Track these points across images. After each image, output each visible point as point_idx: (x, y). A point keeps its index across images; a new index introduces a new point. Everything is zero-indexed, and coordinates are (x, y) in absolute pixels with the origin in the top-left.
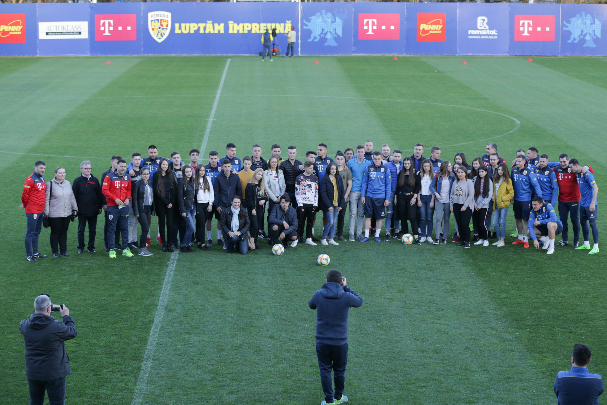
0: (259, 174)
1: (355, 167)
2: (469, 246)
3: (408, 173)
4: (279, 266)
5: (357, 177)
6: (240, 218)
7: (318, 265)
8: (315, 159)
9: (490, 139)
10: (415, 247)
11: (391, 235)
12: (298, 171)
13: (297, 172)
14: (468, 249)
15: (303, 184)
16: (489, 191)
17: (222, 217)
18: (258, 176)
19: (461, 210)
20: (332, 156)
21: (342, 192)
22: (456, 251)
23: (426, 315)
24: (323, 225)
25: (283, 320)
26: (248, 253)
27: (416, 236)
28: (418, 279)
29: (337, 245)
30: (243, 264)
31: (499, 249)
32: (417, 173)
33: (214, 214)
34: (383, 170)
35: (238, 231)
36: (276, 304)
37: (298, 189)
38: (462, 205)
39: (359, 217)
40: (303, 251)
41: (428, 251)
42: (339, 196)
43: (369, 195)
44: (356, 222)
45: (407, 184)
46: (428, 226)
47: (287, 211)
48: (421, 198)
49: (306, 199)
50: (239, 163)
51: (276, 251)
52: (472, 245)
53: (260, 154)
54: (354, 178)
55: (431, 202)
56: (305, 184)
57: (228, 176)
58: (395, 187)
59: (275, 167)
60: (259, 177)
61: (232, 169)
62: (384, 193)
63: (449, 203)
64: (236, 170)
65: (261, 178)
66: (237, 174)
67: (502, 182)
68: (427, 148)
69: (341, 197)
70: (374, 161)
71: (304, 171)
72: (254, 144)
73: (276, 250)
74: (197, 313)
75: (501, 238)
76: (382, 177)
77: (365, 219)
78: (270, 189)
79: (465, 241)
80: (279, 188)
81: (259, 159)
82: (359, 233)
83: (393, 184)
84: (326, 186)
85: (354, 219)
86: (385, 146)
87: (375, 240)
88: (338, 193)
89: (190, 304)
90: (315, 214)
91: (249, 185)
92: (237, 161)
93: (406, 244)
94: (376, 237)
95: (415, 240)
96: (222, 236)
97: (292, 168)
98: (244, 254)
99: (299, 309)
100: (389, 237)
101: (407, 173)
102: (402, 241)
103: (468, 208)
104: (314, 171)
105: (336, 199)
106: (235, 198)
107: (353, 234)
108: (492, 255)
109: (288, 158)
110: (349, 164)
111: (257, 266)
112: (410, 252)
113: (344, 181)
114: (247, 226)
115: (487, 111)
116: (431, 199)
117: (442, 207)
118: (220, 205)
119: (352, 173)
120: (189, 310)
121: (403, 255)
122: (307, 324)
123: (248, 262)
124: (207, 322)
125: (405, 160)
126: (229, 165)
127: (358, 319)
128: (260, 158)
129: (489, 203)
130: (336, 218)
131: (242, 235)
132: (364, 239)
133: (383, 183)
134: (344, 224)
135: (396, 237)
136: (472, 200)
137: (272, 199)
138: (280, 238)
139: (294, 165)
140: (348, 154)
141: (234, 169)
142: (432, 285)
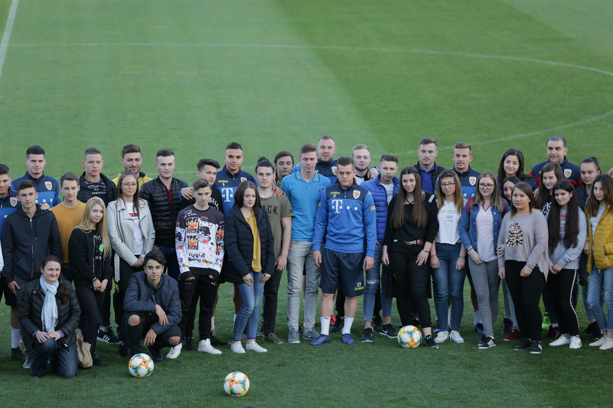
0: (96, 211)
1: (298, 191)
2: (539, 350)
3: (411, 200)
4: (143, 399)
5: (302, 212)
6: (60, 302)
7: (225, 394)
8: (214, 177)
9: (578, 123)
10: (427, 354)
11: (374, 330)
12: (181, 199)
13: (177, 204)
14: (537, 355)
15: (192, 227)
16: (577, 232)
17: (19, 302)
18: (93, 214)
19: (522, 274)
20: (249, 169)
21: (268, 241)
22: (512, 361)
24: (234, 311)
26: (76, 375)
27: (428, 331)
29: (263, 353)
30: (67, 399)
31: (603, 354)
32: (431, 200)
33: (3, 295)
34: (356, 194)
35: (56, 329)
37: (183, 236)
38: (523, 264)
39: (308, 293)
40: (193, 368)
41: (452, 361)
42: (264, 251)
43: (329, 246)
44: (301, 303)
45: (410, 223)
46: (452, 308)
47: (159, 284)
48: (436, 251)
49: (199, 258)
50: (55, 189)
51: (136, 369)
52: (546, 346)
53: (99, 167)
54: (295, 213)
55: (459, 258)
56: (196, 227)
57: (31, 216)
58: (382, 231)
59: (133, 193)
60: (96, 215)
61: (40, 200)
62: (361, 242)
63: (496, 261)
64: (49, 203)
65: (100, 218)
66: (51, 211)
67: (604, 212)
68: (446, 148)
69: (267, 252)
70: (340, 177)
71: (194, 201)
72: (88, 148)
73: (136, 366)
75: (606, 331)
76: (356, 209)
77: (323, 296)
78: (123, 240)
79: (530, 340)
80: (140, 237)
81: (98, 179)
82: (309, 326)
83: (379, 224)
84: (237, 232)
85: (298, 298)
86: (359, 148)
87: (342, 341)
88: (262, 243)
90: (215, 289)
91: (77, 233)
92: (50, 183)
93: (408, 346)
94: (343, 333)
95: (426, 339)
96: (21, 341)
97: (168, 195)
98: (68, 378)
100: (372, 332)
101: (409, 199)
102: (399, 341)
103: (536, 269)
104: (213, 201)
105: (257, 256)
106: (51, 260)
107: (297, 328)
108: (589, 368)
109: (158, 174)
110: (286, 184)
111: (97, 401)
112: (415, 364)
113: (274, 221)
114: (74, 317)
115: (570, 65)
116: (459, 253)
117: (482, 269)
118: (14, 276)
119: (291, 203)
121: (400, 370)
123: (76, 394)
125: (403, 173)
126: (32, 190)
128: (102, 176)
129: (578, 258)
130: (261, 296)
131: (66, 336)
132: (318, 338)
133: (358, 223)
134: (278, 308)
135: (386, 332)
136: (544, 253)
137: (127, 260)
138: (145, 343)
139: (171, 190)
140: (282, 163)
141: (44, 201)
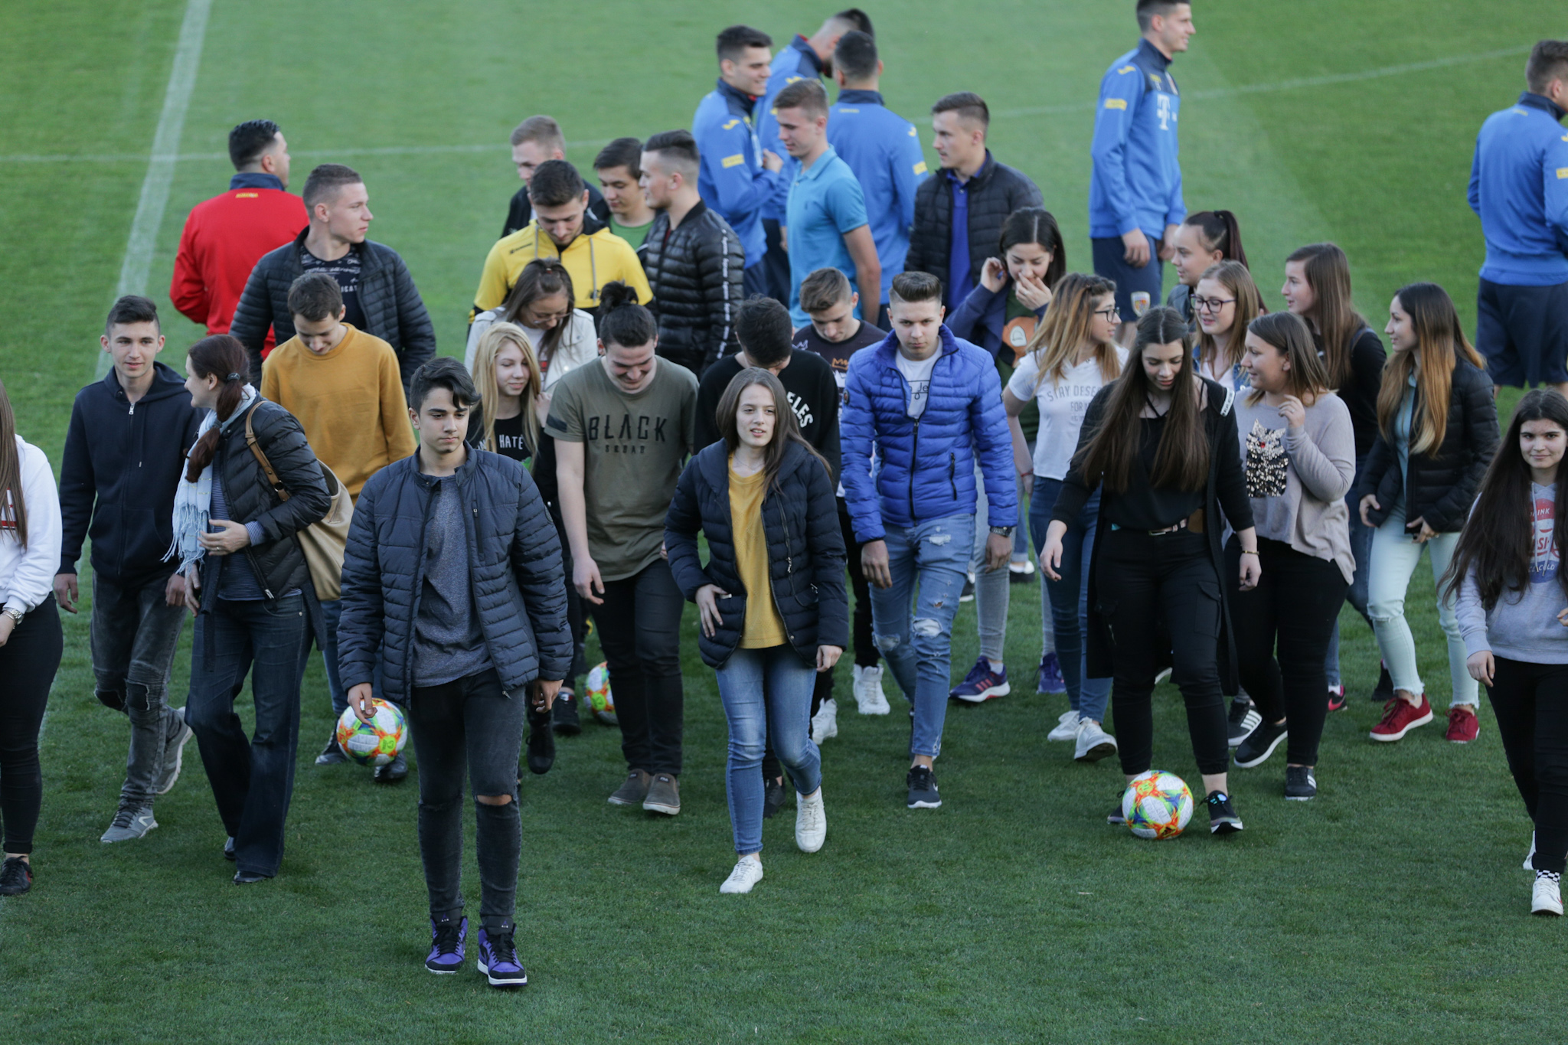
23: (1396, 966)
25: (633, 1002)
28: (1344, 774)
36: (593, 920)
57: (133, 399)
74: (167, 979)
89: (129, 935)
99: (714, 945)
120: (123, 964)
122: (759, 1021)
124: (221, 1029)
127: (1029, 989)
142: (1424, 805)
